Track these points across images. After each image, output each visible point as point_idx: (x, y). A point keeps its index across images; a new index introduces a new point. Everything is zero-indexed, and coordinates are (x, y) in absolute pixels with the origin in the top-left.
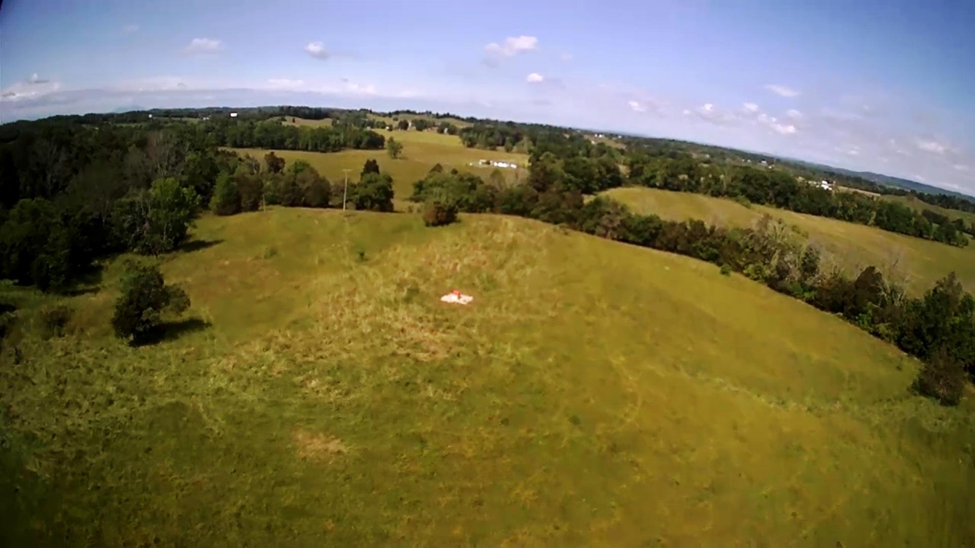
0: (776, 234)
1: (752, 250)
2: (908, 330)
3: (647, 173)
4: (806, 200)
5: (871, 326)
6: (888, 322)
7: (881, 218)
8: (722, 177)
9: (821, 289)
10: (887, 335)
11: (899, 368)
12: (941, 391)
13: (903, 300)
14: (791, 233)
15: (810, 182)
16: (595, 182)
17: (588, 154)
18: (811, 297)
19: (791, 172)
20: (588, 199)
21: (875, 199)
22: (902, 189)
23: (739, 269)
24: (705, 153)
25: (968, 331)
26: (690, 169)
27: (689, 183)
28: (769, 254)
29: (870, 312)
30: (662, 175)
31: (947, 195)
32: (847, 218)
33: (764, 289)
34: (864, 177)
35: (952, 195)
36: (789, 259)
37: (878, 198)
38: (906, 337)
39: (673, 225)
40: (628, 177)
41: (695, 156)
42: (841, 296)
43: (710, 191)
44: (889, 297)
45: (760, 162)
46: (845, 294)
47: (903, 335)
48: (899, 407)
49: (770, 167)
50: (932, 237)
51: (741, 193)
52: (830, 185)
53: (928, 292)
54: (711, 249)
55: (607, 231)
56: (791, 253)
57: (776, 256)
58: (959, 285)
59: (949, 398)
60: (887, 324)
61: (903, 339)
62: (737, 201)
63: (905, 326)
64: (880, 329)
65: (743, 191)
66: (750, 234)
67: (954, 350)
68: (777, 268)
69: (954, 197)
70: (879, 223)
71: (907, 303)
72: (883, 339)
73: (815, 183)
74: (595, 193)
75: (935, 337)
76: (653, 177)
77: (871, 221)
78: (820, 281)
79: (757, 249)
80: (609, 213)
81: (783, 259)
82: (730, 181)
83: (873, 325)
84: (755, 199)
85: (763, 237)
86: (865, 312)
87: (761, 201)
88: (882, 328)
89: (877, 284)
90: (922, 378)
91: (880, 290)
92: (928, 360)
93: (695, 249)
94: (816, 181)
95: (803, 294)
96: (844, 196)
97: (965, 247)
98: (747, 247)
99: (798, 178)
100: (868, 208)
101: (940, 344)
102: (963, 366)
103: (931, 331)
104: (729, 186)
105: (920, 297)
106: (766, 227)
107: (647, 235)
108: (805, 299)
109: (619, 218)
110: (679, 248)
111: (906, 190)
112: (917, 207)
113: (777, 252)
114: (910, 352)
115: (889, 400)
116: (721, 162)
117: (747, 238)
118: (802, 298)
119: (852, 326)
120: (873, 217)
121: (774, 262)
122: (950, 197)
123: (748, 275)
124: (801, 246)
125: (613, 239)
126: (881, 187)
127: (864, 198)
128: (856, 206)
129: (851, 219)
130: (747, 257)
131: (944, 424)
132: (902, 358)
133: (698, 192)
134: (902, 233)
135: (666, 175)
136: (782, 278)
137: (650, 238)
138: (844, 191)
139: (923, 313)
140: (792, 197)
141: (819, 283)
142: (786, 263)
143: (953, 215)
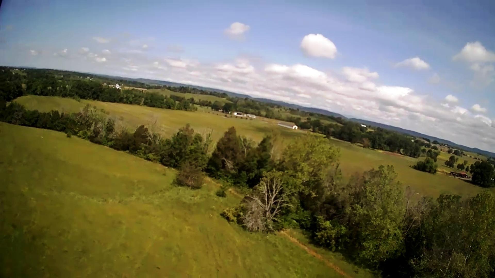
0: (93, 114)
1: (81, 124)
2: (166, 155)
3: (34, 88)
4: (108, 95)
5: (144, 156)
6: (153, 152)
7: (147, 101)
8: (67, 86)
9: (117, 140)
10: (154, 159)
11: (164, 175)
12: (190, 183)
13: (160, 141)
14: (100, 113)
15: (110, 86)
16: (12, 94)
17: (10, 80)
18: (111, 144)
19: (101, 81)
20: (8, 104)
21: (144, 92)
22: (159, 85)
23: (75, 134)
24: (61, 75)
25: (200, 152)
26: (53, 83)
27: (52, 91)
28: (90, 125)
29: (143, 148)
30: (40, 88)
31: (185, 87)
32: (129, 103)
33: (88, 142)
34: (139, 81)
35: (187, 86)
36: (99, 126)
37: (145, 91)
38: (165, 159)
39: (45, 114)
40: (25, 90)
41: (56, 76)
42: (127, 142)
43: (61, 94)
44: (153, 140)
45: (87, 77)
46: (129, 140)
47: (163, 158)
48: (167, 194)
49: (91, 79)
50: (176, 108)
51: (76, 94)
52: (120, 86)
53: (174, 135)
54: (62, 125)
55: (16, 121)
56: (100, 123)
57: (93, 125)
58: (192, 129)
59: (195, 186)
60: (153, 154)
61: (163, 160)
62: (74, 98)
63: (163, 154)
64: (150, 156)
65: (77, 93)
66: (80, 116)
67: (194, 162)
68: (94, 131)
69: (189, 87)
70: (146, 104)
71: (163, 142)
72: (152, 161)
73: (112, 86)
74: (11, 100)
75: (181, 157)
76: (36, 89)
77: (142, 103)
78: (115, 135)
79: (83, 122)
80: (17, 111)
81: (96, 126)
82: (71, 88)
83: (145, 155)
84: (83, 97)
85: (86, 116)
86: (140, 149)
87: (86, 98)
88: (151, 156)
89: (145, 134)
90: (178, 178)
91: (147, 137)
92: (180, 169)
93: (55, 126)
94: (113, 85)
95: (107, 143)
96: (127, 91)
97: (196, 111)
98: (79, 122)
99: (104, 84)
100: (140, 97)
101: (185, 160)
102: (201, 169)
103: (177, 154)
104: (70, 91)
105: (170, 137)
106: (87, 111)
107: (33, 121)
108: (108, 146)
109: (21, 113)
110: (48, 126)
111: (161, 86)
112: (167, 94)
113: (94, 123)
114: (169, 166)
115: (161, 191)
116: (68, 79)
117: (78, 117)
118: (107, 145)
119: (135, 157)
120: (143, 101)
121: (92, 128)
122: (186, 87)
123: (80, 136)
124: (105, 119)
125: (19, 125)
126: (147, 85)
127: (138, 92)
128: (133, 96)
129: (131, 103)
130: (79, 128)
131: (196, 198)
132: (165, 170)
133: (56, 95)
134: (159, 107)
135: (42, 88)
136: (96, 136)
137: (35, 122)
138: (127, 89)
139: (172, 146)
140: (100, 94)
141: (115, 137)
142: (98, 128)
143: (188, 96)
